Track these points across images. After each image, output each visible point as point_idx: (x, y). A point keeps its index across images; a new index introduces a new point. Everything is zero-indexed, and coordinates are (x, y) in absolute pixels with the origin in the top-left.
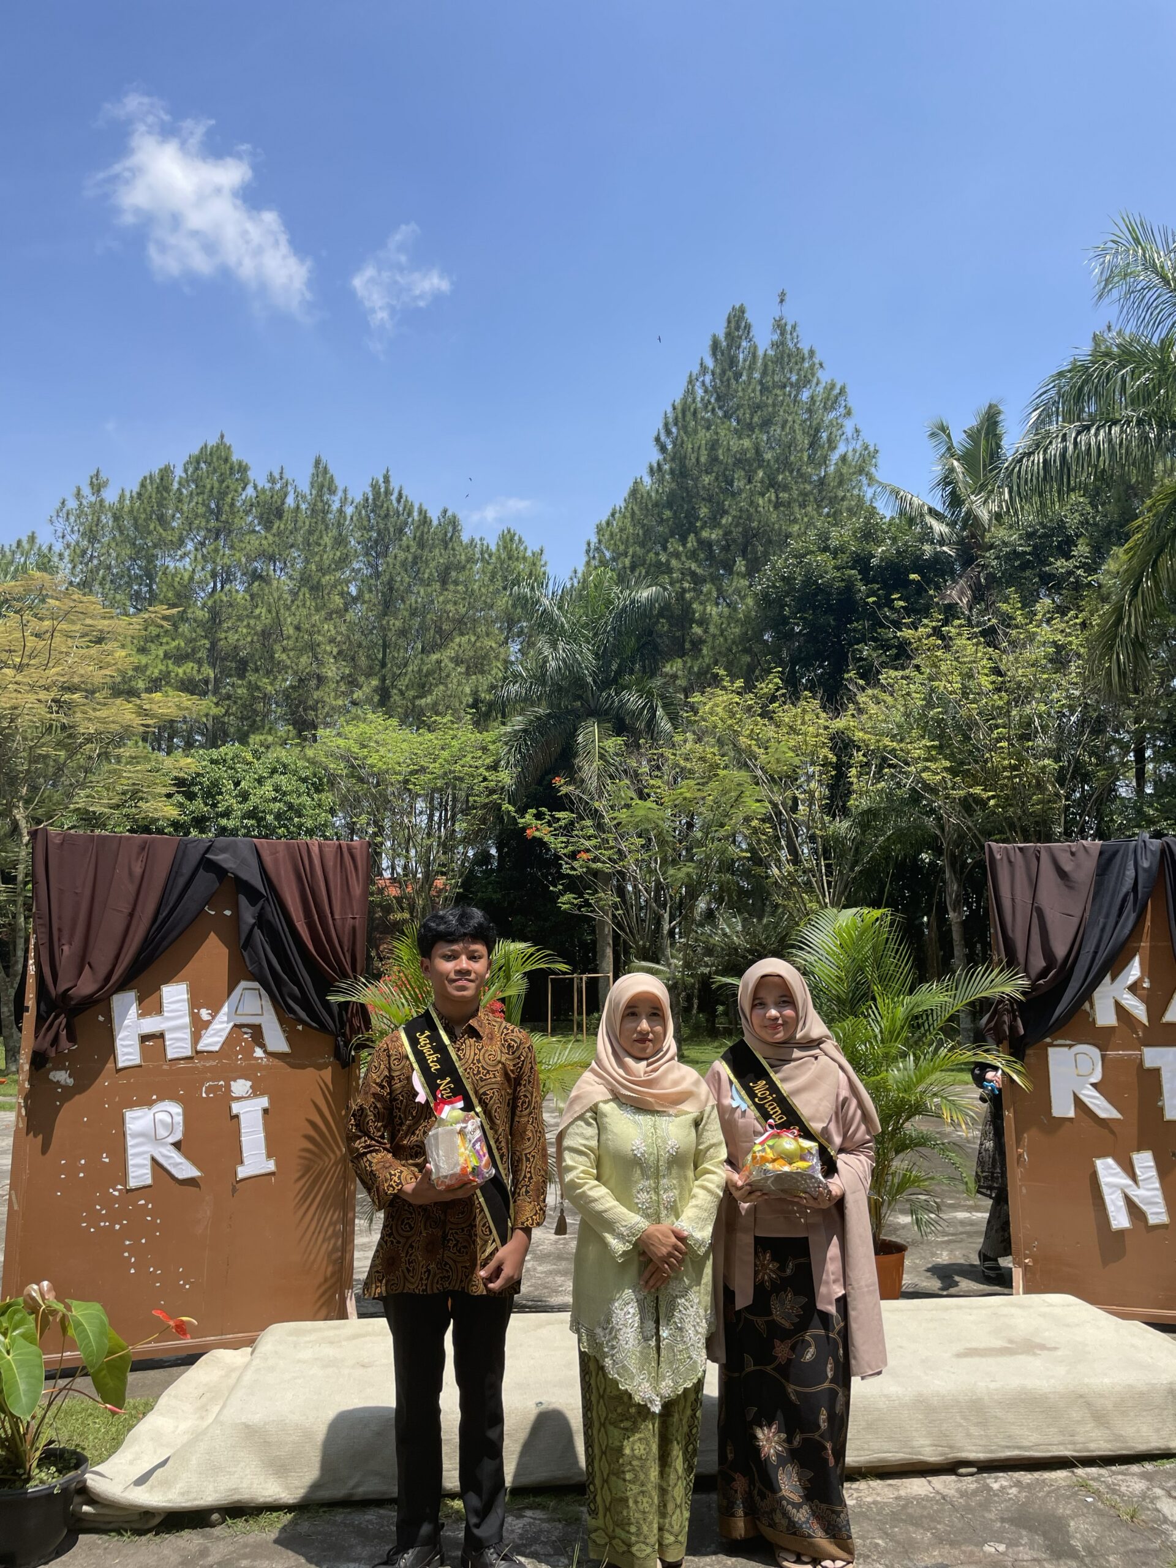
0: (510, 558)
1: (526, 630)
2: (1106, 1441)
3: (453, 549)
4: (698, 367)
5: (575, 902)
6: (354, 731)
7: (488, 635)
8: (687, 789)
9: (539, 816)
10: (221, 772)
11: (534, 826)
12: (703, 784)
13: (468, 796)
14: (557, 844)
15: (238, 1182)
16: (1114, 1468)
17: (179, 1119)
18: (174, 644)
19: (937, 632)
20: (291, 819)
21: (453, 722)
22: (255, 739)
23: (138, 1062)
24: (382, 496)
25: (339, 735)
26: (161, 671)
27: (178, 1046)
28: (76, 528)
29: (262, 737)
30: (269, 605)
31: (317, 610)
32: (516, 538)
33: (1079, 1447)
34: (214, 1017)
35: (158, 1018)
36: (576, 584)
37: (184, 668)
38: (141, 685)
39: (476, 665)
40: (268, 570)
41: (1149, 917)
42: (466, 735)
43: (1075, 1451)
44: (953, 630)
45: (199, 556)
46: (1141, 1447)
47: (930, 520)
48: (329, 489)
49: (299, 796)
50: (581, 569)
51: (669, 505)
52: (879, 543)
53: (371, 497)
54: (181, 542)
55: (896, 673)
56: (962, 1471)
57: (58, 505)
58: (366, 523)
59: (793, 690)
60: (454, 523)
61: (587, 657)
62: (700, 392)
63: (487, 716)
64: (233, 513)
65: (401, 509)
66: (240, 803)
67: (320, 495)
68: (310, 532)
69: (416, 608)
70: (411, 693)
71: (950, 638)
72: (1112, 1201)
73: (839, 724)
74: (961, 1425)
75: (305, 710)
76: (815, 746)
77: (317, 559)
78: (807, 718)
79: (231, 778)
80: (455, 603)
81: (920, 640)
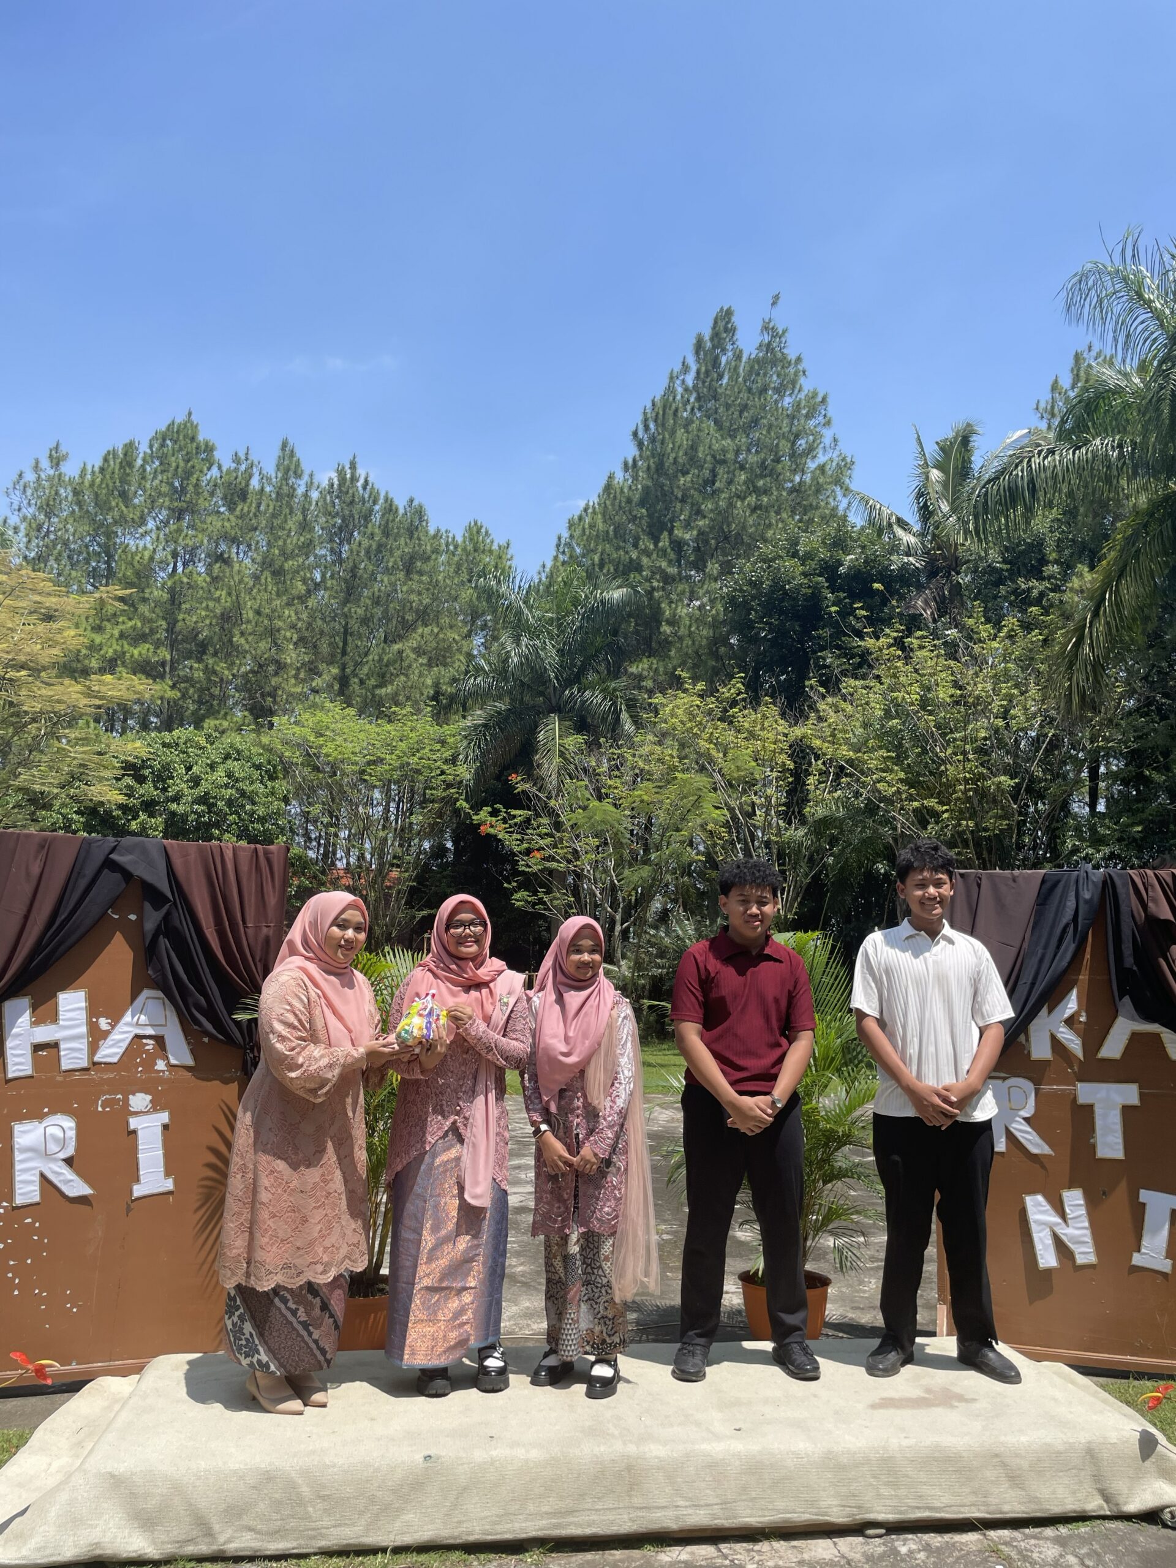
0: (475, 550)
1: (490, 624)
2: (1020, 1503)
3: (419, 539)
4: (680, 366)
5: (529, 899)
6: (309, 719)
7: (451, 627)
8: (644, 792)
9: (494, 813)
10: (172, 756)
11: (490, 824)
12: (660, 787)
13: (425, 788)
14: (512, 842)
15: (133, 1201)
16: (1027, 1531)
17: (72, 1134)
18: (130, 624)
19: (899, 643)
20: (243, 806)
21: (413, 714)
22: (209, 724)
23: (29, 1072)
24: (348, 483)
25: (296, 723)
26: (115, 651)
27: (73, 1056)
28: (33, 502)
29: (217, 722)
30: (230, 588)
31: (278, 595)
32: (483, 530)
33: (992, 1508)
34: (113, 1027)
35: (53, 1027)
36: (544, 579)
37: (139, 649)
38: (94, 664)
39: (438, 657)
40: (229, 552)
41: (1088, 949)
42: (424, 726)
43: (988, 1513)
44: (914, 641)
45: (162, 536)
46: (1056, 1509)
47: (899, 532)
48: (295, 473)
49: (252, 783)
50: (549, 564)
51: (642, 503)
52: (846, 551)
53: (336, 482)
54: (143, 522)
55: (857, 683)
56: (870, 1532)
57: (15, 477)
58: (330, 509)
59: (754, 695)
60: (420, 513)
61: (550, 656)
62: (680, 390)
63: (447, 709)
64: (198, 494)
65: (366, 496)
66: (191, 788)
67: (286, 478)
68: (274, 516)
69: (379, 597)
70: (373, 682)
71: (912, 650)
72: (1041, 1239)
73: (798, 731)
74: (870, 1484)
75: (262, 695)
76: (774, 751)
77: (280, 543)
78: (766, 724)
79: (182, 762)
80: (420, 594)
81: (881, 650)
